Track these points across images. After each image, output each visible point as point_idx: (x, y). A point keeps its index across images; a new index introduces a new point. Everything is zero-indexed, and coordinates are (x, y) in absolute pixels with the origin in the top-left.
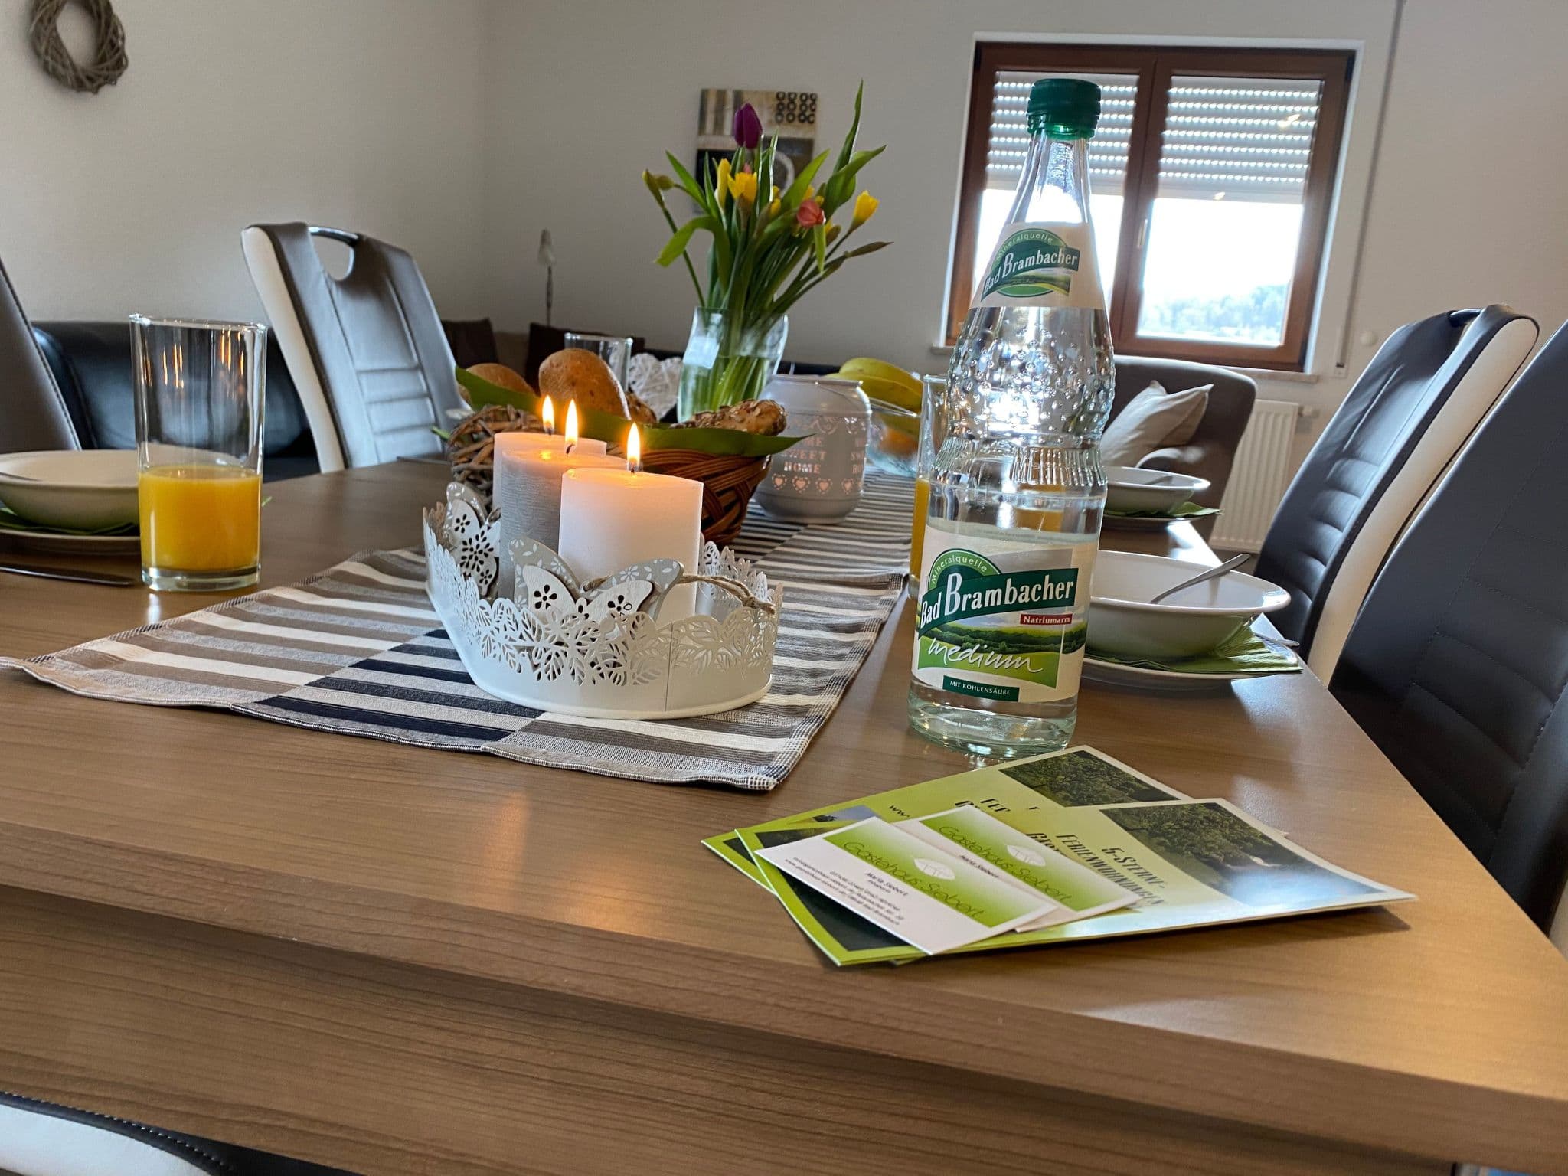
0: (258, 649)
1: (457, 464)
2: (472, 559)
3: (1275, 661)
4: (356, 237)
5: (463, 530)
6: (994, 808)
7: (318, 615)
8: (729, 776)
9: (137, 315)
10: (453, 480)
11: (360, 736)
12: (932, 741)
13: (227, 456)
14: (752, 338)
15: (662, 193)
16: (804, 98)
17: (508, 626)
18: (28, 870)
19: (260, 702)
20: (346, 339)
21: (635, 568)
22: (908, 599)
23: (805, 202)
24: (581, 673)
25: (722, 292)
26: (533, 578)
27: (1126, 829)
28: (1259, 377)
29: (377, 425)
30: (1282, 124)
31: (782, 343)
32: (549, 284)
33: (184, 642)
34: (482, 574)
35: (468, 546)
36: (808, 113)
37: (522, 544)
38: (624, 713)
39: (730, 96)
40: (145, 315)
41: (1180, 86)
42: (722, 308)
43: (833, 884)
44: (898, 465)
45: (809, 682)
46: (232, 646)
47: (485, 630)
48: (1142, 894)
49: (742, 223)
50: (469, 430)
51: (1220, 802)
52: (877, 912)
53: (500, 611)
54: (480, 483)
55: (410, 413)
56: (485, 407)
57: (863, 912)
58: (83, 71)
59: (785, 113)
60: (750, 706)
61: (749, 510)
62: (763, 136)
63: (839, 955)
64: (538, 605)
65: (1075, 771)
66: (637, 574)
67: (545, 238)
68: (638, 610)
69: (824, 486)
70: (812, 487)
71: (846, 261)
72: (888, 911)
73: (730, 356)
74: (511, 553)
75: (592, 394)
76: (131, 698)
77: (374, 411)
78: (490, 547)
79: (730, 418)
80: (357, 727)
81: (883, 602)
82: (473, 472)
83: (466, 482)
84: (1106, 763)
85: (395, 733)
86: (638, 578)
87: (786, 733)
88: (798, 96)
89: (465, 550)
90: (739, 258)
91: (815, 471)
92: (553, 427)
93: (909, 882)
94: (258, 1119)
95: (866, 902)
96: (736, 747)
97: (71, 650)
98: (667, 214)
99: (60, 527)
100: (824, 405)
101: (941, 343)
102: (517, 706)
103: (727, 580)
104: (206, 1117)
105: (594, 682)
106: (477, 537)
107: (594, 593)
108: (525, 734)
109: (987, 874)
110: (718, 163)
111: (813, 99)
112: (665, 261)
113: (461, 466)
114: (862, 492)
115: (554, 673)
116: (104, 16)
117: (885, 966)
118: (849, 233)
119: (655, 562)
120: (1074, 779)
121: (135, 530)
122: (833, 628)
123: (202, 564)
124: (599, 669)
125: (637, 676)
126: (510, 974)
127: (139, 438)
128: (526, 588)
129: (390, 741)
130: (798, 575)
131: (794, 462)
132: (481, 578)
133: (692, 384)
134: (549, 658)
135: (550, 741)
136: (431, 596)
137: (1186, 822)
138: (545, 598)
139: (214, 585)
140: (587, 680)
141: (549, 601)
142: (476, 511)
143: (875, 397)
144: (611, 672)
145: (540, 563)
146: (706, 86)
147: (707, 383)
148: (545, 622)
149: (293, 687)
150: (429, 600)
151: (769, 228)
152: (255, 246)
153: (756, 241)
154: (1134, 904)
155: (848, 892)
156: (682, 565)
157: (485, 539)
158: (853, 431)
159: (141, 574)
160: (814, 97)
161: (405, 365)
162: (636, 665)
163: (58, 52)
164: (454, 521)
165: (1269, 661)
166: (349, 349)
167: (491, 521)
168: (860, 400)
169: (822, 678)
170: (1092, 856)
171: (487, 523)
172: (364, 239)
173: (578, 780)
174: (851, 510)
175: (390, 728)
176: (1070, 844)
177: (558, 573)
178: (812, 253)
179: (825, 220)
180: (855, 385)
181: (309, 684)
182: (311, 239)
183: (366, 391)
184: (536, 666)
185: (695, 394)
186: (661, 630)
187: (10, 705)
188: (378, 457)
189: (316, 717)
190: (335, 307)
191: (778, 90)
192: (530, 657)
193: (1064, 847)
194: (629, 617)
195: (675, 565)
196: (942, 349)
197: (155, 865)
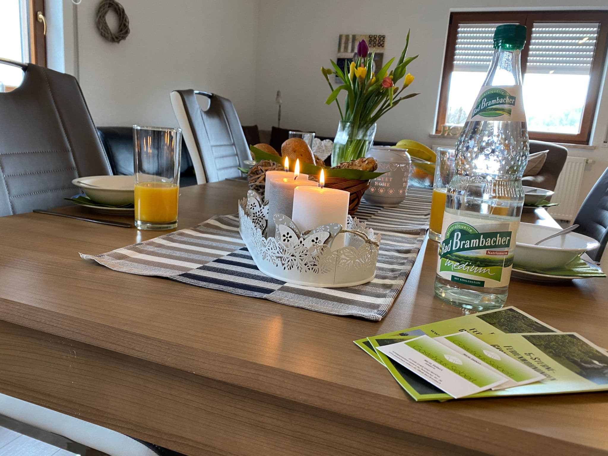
0: (178, 254)
1: (251, 183)
2: (257, 220)
3: (593, 271)
4: (211, 95)
5: (253, 209)
6: (476, 333)
7: (199, 240)
8: (362, 313)
9: (136, 125)
10: (249, 189)
11: (218, 290)
12: (446, 301)
13: (166, 179)
14: (362, 132)
15: (328, 75)
16: (380, 37)
17: (273, 248)
18: (97, 339)
19: (180, 275)
20: (207, 134)
21: (323, 226)
22: (428, 240)
23: (386, 78)
24: (301, 268)
25: (351, 114)
26: (283, 229)
27: (534, 344)
28: (568, 147)
29: (218, 166)
30: (581, 42)
31: (374, 134)
32: (280, 111)
33: (150, 250)
34: (260, 226)
35: (255, 215)
36: (381, 43)
37: (279, 216)
38: (316, 285)
39: (351, 37)
40: (138, 125)
41: (537, 27)
42: (350, 120)
43: (411, 364)
44: (419, 183)
45: (390, 274)
46: (169, 252)
47: (264, 249)
48: (545, 375)
49: (360, 87)
50: (255, 170)
51: (575, 334)
52: (430, 377)
53: (270, 242)
54: (259, 190)
55: (230, 162)
56: (262, 161)
57: (425, 377)
58: (114, 35)
59: (372, 43)
60: (368, 284)
61: (361, 201)
62: (369, 52)
63: (416, 396)
64: (284, 240)
65: (509, 317)
66: (324, 229)
67: (278, 94)
68: (324, 244)
69: (391, 192)
70: (386, 192)
71: (401, 101)
72: (435, 377)
73: (353, 140)
74: (274, 219)
75: (302, 155)
76: (132, 272)
77: (217, 160)
78: (263, 216)
79: (355, 165)
80: (216, 286)
81: (418, 241)
82: (257, 186)
83: (254, 190)
84: (522, 314)
85: (230, 289)
86: (324, 231)
87: (384, 296)
88: (378, 36)
89: (254, 216)
90: (358, 100)
91: (388, 186)
92: (288, 169)
93: (443, 365)
94: (177, 440)
95: (425, 373)
96: (364, 301)
97: (111, 252)
98: (330, 84)
99: (107, 205)
100: (392, 159)
101: (434, 133)
102: (276, 279)
103: (359, 232)
104: (158, 438)
105: (306, 271)
106: (259, 212)
107: (306, 236)
108: (280, 291)
109: (476, 363)
110: (350, 63)
111: (384, 37)
112: (328, 102)
113: (253, 184)
114: (406, 194)
115: (290, 267)
116: (122, 15)
117: (436, 402)
118: (402, 90)
119: (331, 224)
120: (509, 321)
121: (132, 206)
122: (399, 251)
123: (157, 219)
124: (308, 266)
125: (323, 270)
126: (278, 393)
127: (135, 171)
128: (280, 233)
129: (229, 293)
130: (382, 228)
131: (379, 182)
132: (260, 227)
133: (337, 150)
134: (289, 261)
135: (290, 295)
136: (241, 235)
137: (560, 343)
138: (287, 238)
139: (160, 228)
140: (303, 270)
141: (289, 238)
142: (258, 201)
143: (413, 156)
144: (313, 268)
145: (285, 223)
146: (341, 34)
147: (343, 150)
148: (287, 247)
149: (192, 269)
150: (240, 235)
151: (370, 89)
152: (175, 98)
153: (364, 94)
154: (543, 380)
155: (417, 368)
156: (342, 226)
157: (262, 212)
158: (404, 170)
159: (134, 223)
160: (384, 36)
161: (229, 143)
162: (323, 266)
163: (106, 28)
164: (250, 205)
165: (591, 271)
166: (208, 137)
167: (264, 205)
168: (407, 157)
169: (396, 273)
170: (520, 356)
171: (262, 206)
172: (214, 95)
173: (301, 311)
174: (402, 201)
175: (229, 287)
176: (510, 350)
177: (292, 228)
178: (387, 99)
179: (393, 85)
180: (405, 151)
181: (198, 268)
182: (195, 95)
183: (214, 153)
184: (283, 264)
185: (338, 155)
186: (333, 252)
187: (90, 274)
188: (218, 178)
189: (201, 282)
190: (203, 121)
191: (369, 34)
192: (281, 260)
193: (507, 351)
194: (320, 246)
195: (339, 226)
196: (434, 135)
197: (143, 340)
